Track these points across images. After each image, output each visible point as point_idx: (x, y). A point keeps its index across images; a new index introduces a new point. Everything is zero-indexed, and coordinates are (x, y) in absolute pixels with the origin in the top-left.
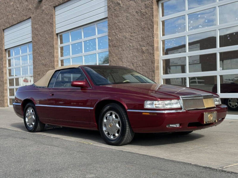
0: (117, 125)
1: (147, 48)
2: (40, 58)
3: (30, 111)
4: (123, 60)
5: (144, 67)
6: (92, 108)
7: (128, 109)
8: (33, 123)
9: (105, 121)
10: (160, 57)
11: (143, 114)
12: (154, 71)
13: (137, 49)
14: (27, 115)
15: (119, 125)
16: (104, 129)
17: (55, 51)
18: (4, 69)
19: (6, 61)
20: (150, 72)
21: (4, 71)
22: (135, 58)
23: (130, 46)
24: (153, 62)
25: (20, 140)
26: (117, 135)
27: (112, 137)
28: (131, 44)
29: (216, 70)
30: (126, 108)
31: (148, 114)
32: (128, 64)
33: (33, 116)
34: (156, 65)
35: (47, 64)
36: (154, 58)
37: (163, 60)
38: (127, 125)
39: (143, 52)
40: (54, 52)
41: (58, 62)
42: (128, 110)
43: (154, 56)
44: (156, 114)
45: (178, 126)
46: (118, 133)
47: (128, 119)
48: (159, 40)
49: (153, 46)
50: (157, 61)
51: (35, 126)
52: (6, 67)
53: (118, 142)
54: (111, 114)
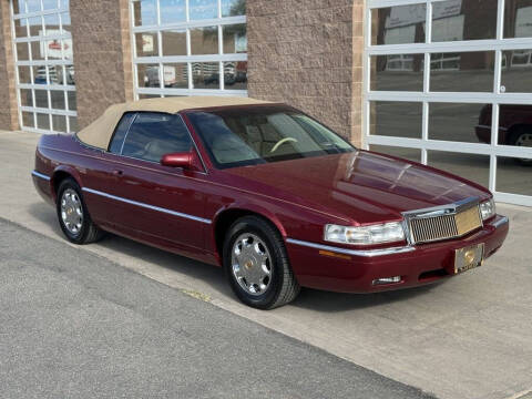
0: (264, 268)
1: (336, 26)
2: (87, 24)
3: (70, 197)
4: (281, 50)
5: (327, 72)
6: (209, 222)
7: (288, 237)
8: (79, 226)
9: (237, 251)
10: (366, 49)
11: (321, 252)
12: (349, 83)
13: (313, 26)
14: (64, 204)
15: (269, 269)
16: (236, 269)
17: (123, 10)
18: (6, 43)
19: (9, 23)
20: (342, 85)
21: (7, 49)
22: (308, 48)
23: (296, 16)
24: (348, 61)
25: (51, 277)
26: (263, 287)
27: (252, 290)
28: (298, 13)
29: (492, 91)
30: (284, 234)
31: (332, 254)
32: (291, 60)
33: (78, 211)
34: (354, 67)
35: (105, 42)
36: (351, 52)
37: (372, 57)
38: (286, 271)
39: (326, 35)
40: (119, 14)
41: (129, 38)
42: (288, 240)
43: (351, 46)
44: (349, 258)
45: (396, 279)
46: (265, 282)
47: (287, 257)
48: (365, 8)
49: (349, 22)
50: (358, 58)
51: (84, 232)
52: (10, 38)
53: (266, 303)
54: (250, 241)
